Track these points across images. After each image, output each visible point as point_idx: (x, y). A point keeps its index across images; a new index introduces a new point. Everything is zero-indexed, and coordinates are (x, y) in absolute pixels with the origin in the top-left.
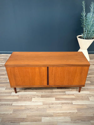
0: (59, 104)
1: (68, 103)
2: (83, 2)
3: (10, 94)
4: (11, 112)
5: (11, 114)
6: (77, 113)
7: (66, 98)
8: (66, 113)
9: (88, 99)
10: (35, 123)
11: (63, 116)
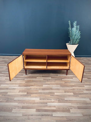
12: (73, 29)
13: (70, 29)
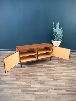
2: (53, 23)
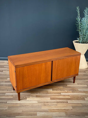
0: (55, 102)
1: (63, 102)
3: (4, 95)
4: (7, 108)
5: (6, 110)
6: (72, 109)
7: (62, 98)
8: (61, 109)
9: (83, 99)
10: (30, 116)
11: (58, 111)
12: (83, 19)
13: (79, 20)
